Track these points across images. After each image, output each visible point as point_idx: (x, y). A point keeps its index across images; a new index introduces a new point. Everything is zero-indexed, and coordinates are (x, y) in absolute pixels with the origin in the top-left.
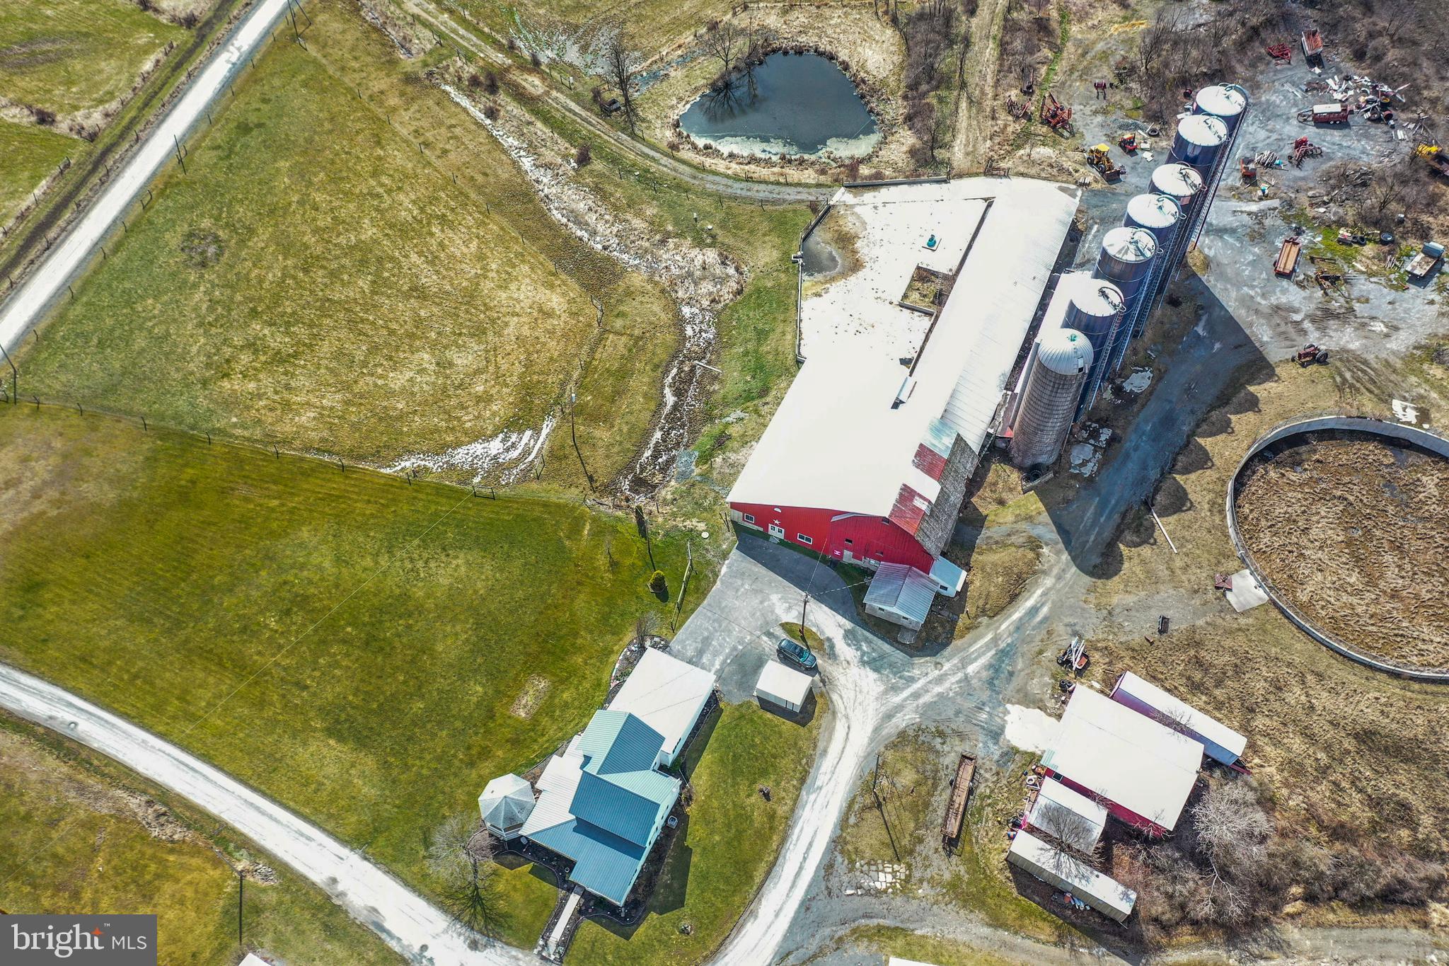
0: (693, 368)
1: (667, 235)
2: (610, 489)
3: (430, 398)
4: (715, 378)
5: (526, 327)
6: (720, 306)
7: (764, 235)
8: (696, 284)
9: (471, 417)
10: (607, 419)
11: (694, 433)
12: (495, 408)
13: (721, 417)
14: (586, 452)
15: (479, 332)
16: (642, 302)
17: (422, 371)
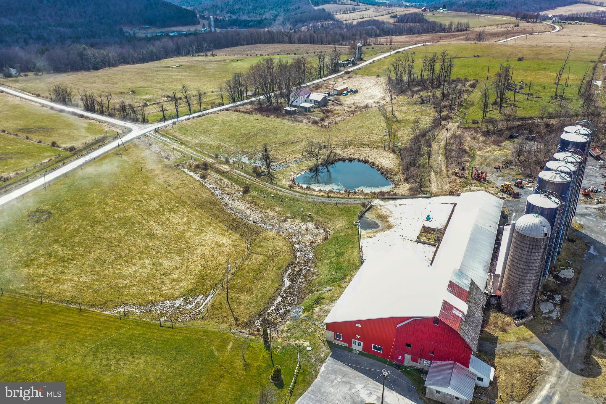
0: (301, 270)
1: (287, 218)
2: (248, 324)
3: (145, 280)
4: (314, 274)
5: (207, 251)
6: (315, 245)
7: (339, 216)
8: (302, 236)
9: (167, 288)
10: (249, 291)
11: (301, 299)
12: (182, 284)
13: (318, 291)
14: (234, 306)
15: (180, 252)
16: (273, 242)
17: (143, 267)
